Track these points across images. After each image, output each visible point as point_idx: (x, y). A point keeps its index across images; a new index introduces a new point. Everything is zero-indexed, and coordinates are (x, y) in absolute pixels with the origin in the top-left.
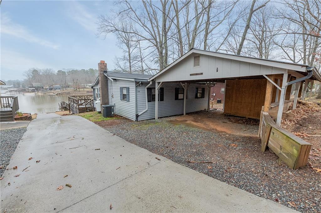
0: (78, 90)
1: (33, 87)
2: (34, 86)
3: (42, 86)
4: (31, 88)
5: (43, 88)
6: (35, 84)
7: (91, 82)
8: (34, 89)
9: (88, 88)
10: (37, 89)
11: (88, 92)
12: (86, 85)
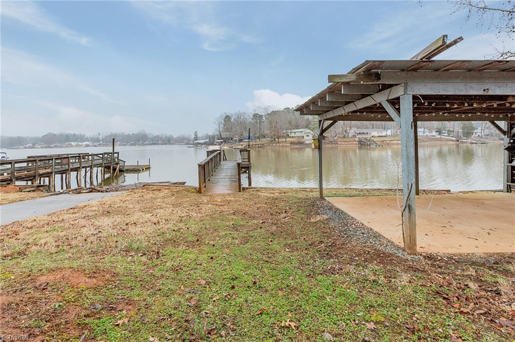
0: (277, 140)
1: (221, 138)
3: (231, 136)
4: (219, 139)
5: (232, 139)
6: (224, 135)
7: (298, 126)
9: (292, 137)
10: (225, 142)
11: (292, 143)
12: (291, 133)
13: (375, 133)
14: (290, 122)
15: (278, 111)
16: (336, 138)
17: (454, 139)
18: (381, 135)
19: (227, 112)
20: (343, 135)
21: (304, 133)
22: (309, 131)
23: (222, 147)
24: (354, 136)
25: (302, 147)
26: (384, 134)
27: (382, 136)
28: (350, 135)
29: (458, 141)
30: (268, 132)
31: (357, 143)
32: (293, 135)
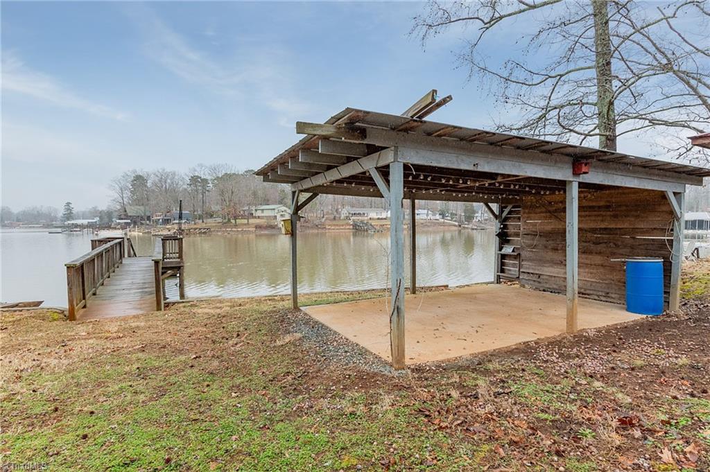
0: (233, 221)
1: (127, 217)
2: (129, 214)
3: (148, 214)
4: (122, 219)
5: (149, 218)
6: (132, 211)
7: (268, 200)
8: (129, 221)
9: (259, 217)
10: (135, 223)
11: (258, 227)
12: (256, 210)
13: (373, 215)
14: (255, 194)
15: (234, 174)
16: (323, 220)
17: (457, 224)
18: (381, 217)
19: (137, 170)
20: (332, 217)
21: (276, 211)
22: (284, 208)
23: (129, 233)
24: (347, 217)
25: (273, 233)
26: (384, 216)
27: (382, 219)
28: (342, 217)
29: (460, 226)
30: (218, 208)
31: (351, 227)
32: (259, 213)
